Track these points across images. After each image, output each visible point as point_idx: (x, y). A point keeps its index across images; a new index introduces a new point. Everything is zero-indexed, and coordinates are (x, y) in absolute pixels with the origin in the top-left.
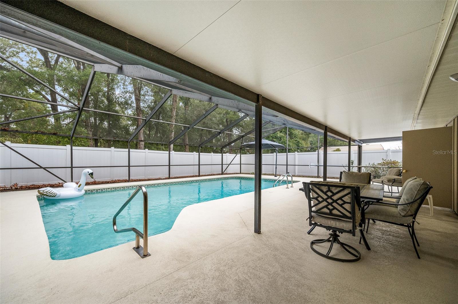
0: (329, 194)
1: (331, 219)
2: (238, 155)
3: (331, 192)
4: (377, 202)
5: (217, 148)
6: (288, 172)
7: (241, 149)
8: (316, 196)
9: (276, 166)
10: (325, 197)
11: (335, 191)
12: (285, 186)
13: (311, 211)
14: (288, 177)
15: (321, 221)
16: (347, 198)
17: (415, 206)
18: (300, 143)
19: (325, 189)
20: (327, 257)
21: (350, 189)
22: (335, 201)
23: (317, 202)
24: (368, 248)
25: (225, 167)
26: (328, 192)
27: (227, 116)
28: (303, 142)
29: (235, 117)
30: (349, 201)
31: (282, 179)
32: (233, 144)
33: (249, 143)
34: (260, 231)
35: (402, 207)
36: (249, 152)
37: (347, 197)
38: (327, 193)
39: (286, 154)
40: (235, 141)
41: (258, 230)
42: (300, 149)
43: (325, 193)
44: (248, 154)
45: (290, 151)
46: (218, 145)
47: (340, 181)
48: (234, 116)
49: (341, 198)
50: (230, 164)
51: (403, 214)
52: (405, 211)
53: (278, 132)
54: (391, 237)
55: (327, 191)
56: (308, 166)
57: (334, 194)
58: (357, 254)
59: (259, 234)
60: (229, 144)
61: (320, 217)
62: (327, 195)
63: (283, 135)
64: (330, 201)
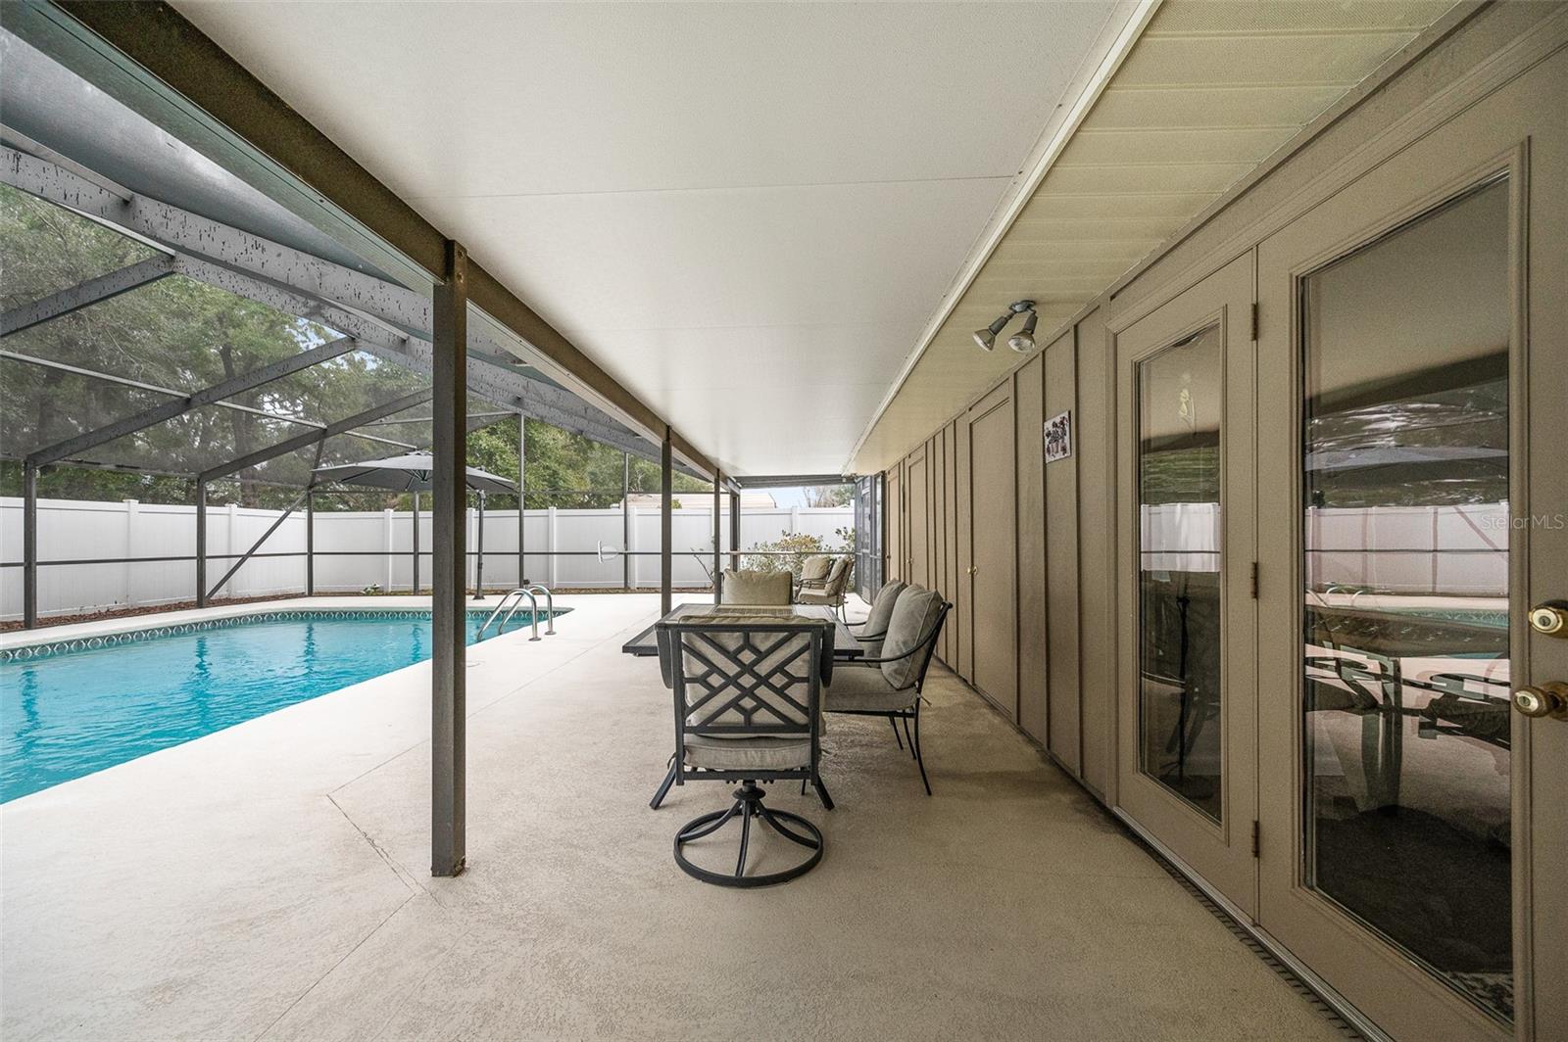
0: (747, 657)
1: (748, 743)
2: (299, 518)
3: (755, 650)
4: (852, 660)
5: (159, 478)
6: (525, 578)
7: (310, 487)
8: (699, 669)
9: (480, 559)
10: (732, 669)
11: (763, 648)
12: (527, 631)
13: (682, 728)
14: (535, 596)
15: (716, 757)
16: (801, 663)
17: (921, 656)
18: (561, 479)
19: (732, 641)
20: (741, 882)
21: (809, 634)
22: (763, 681)
23: (705, 692)
24: (828, 804)
25: (215, 571)
26: (743, 650)
27: (225, 333)
28: (570, 475)
29: (275, 348)
30: (803, 674)
31: (512, 605)
32: (264, 463)
33: (360, 464)
34: (464, 861)
35: (894, 665)
36: (346, 503)
37: (798, 662)
38: (740, 657)
39: (518, 514)
40: (270, 453)
41: (449, 860)
42: (560, 498)
43: (733, 657)
44: (340, 510)
45: (532, 502)
46: (169, 464)
47: (718, 600)
48: (268, 342)
49: (780, 669)
50: (250, 554)
51: (897, 685)
52: (901, 674)
53: (483, 433)
54: (858, 749)
55: (740, 650)
56: (595, 556)
57: (761, 656)
58: (810, 836)
59: (455, 876)
60: (243, 462)
61: (713, 742)
62: (739, 663)
63: (502, 445)
64: (747, 681)
